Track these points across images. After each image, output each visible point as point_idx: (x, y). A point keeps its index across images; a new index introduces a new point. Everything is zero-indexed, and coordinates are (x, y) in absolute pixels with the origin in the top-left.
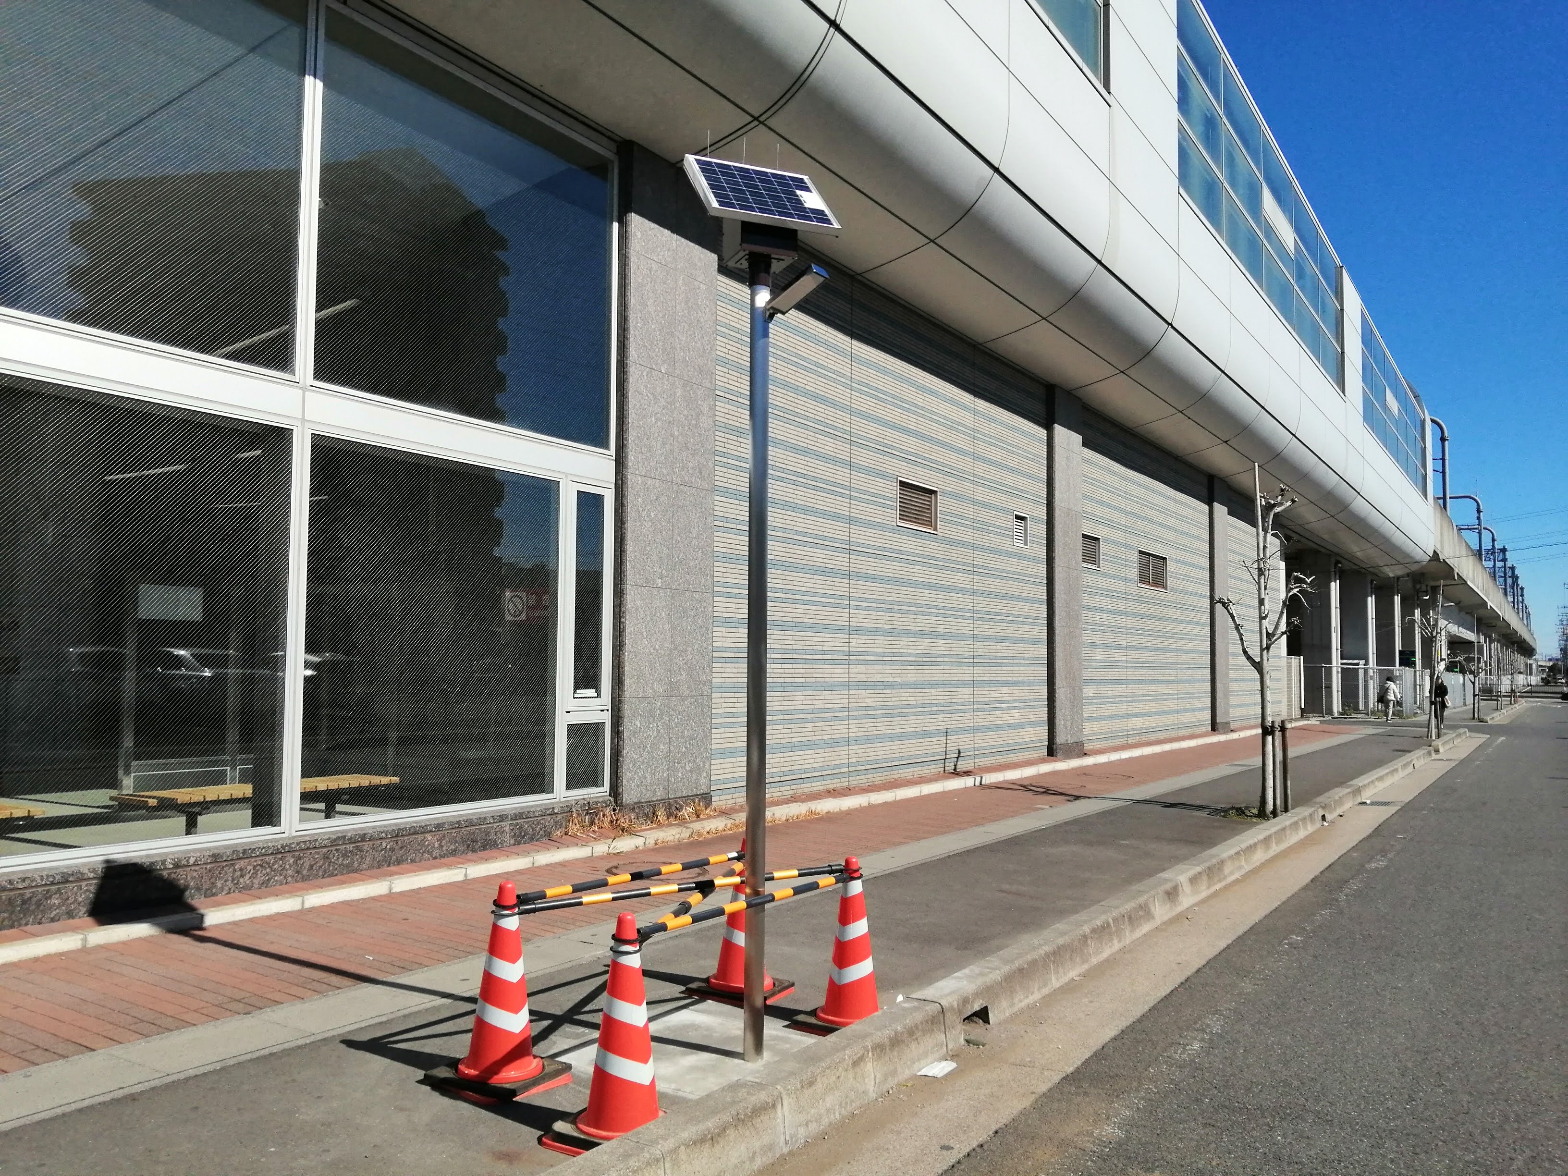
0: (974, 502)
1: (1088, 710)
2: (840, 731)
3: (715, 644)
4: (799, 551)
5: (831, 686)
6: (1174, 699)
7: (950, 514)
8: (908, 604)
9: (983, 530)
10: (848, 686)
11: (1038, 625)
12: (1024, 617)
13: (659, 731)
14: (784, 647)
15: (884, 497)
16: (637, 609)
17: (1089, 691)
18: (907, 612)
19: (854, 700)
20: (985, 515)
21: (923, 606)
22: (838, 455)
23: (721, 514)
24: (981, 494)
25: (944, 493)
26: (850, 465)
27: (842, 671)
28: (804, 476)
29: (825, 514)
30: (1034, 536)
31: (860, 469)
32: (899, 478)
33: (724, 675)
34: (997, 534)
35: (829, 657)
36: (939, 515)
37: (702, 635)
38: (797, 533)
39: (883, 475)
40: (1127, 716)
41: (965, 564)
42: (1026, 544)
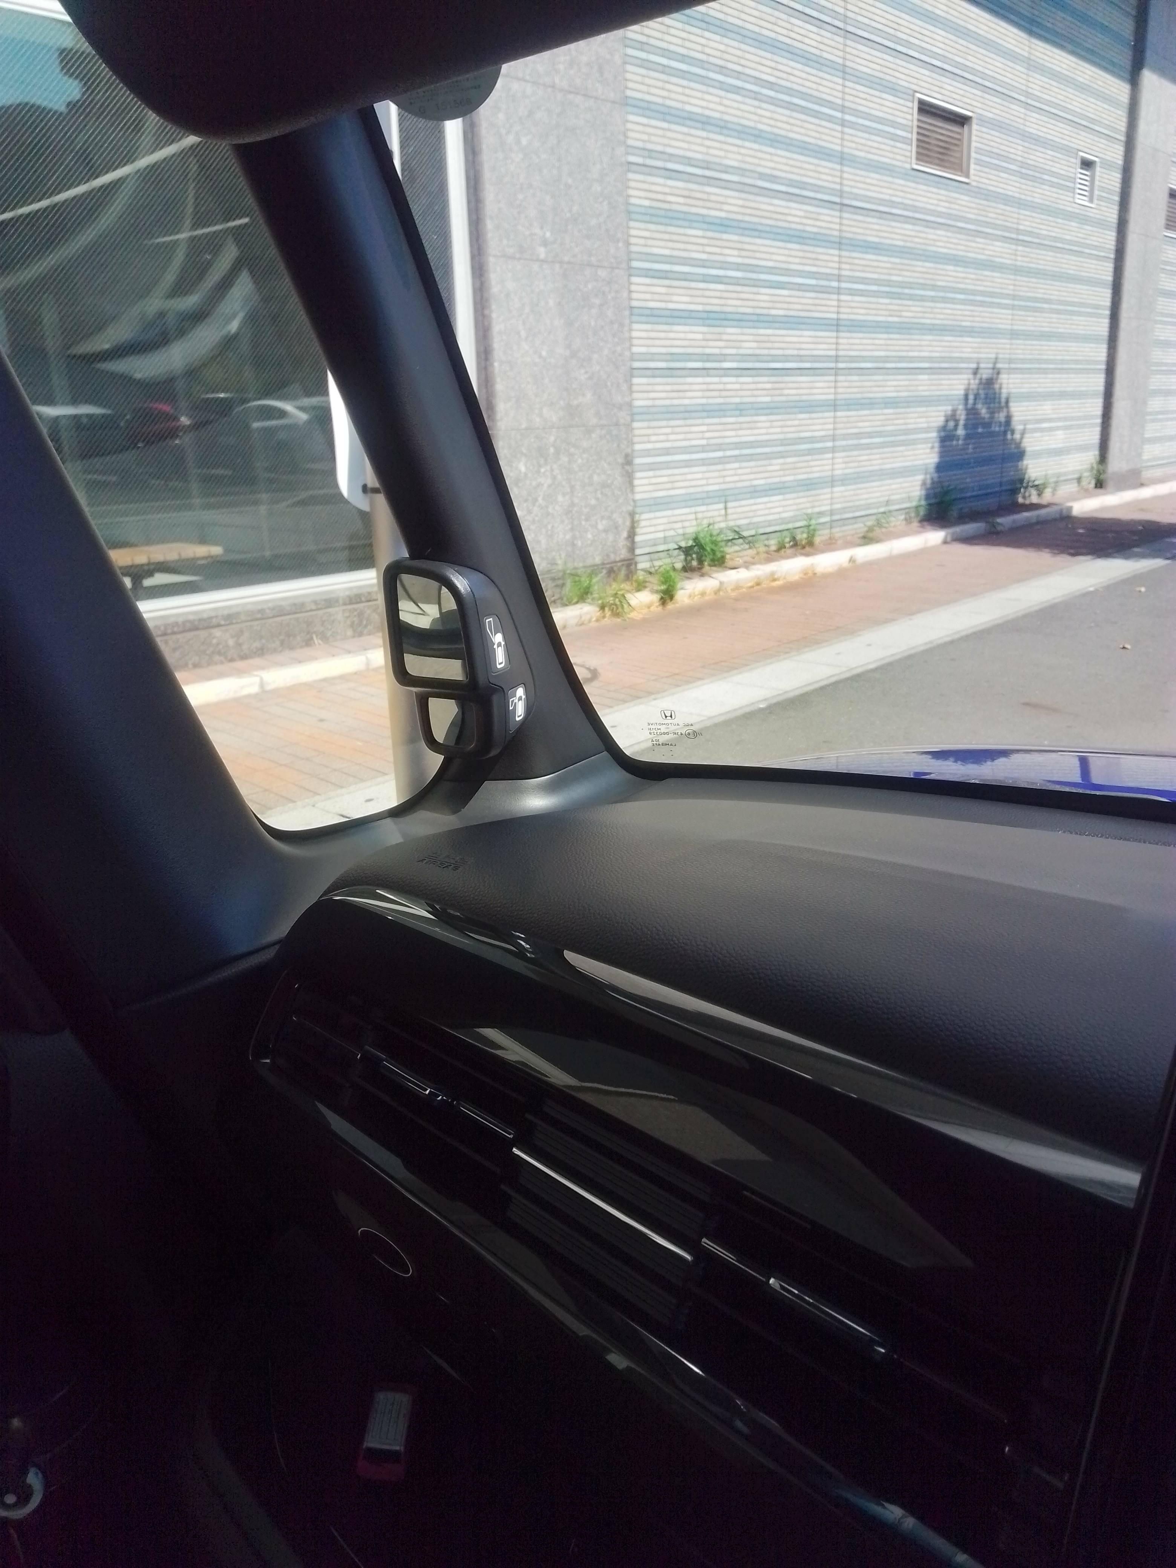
0: (1025, 136)
2: (820, 467)
3: (635, 350)
4: (766, 204)
5: (810, 407)
7: (990, 154)
8: (923, 286)
9: (1034, 179)
10: (834, 406)
11: (1099, 316)
12: (1081, 305)
13: (554, 478)
14: (742, 351)
15: (894, 124)
16: (508, 295)
17: (1155, 404)
18: (922, 299)
19: (841, 426)
20: (1039, 157)
21: (944, 289)
22: (825, 55)
23: (640, 144)
24: (1036, 124)
25: (983, 121)
26: (844, 71)
27: (825, 385)
28: (771, 86)
29: (803, 148)
30: (1102, 189)
31: (860, 78)
32: (918, 95)
33: (652, 395)
34: (1052, 185)
35: (808, 365)
36: (973, 155)
37: (614, 335)
38: (762, 176)
39: (893, 89)
41: (1006, 229)
42: (1091, 201)
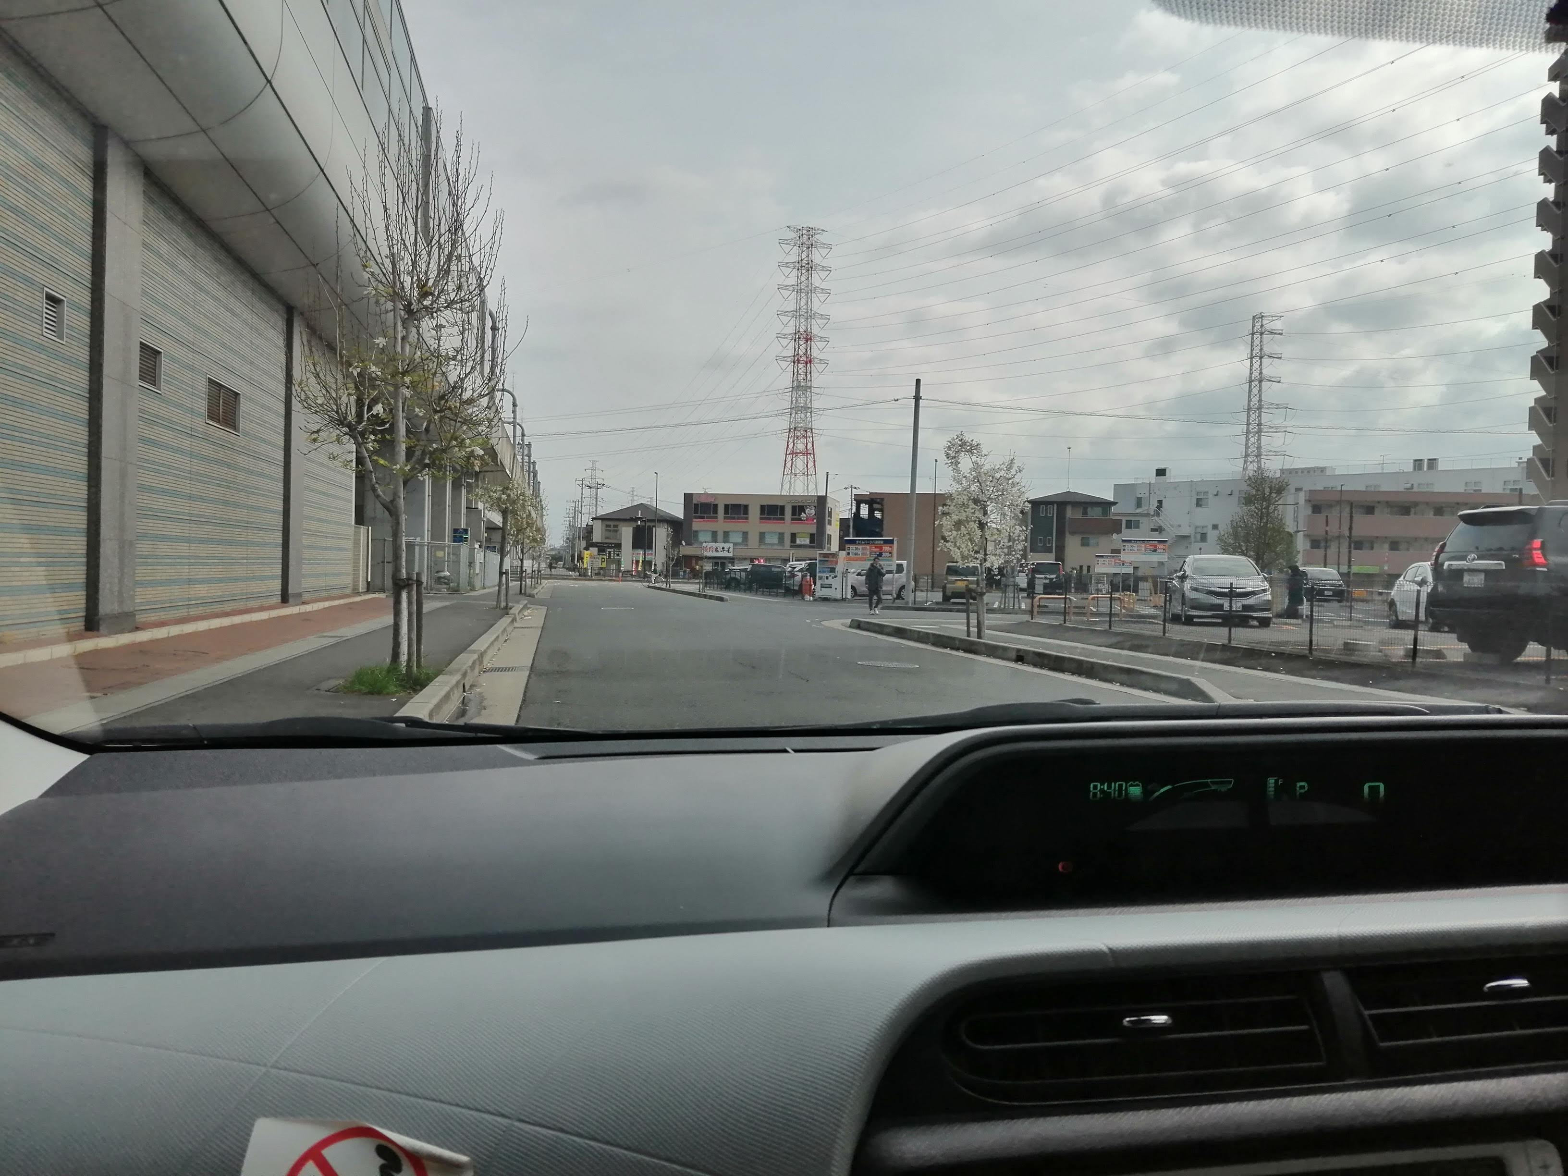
1: (141, 573)
6: (242, 564)
12: (58, 440)
17: (144, 547)
30: (72, 330)
34: (17, 313)
40: (190, 582)
42: (61, 338)
